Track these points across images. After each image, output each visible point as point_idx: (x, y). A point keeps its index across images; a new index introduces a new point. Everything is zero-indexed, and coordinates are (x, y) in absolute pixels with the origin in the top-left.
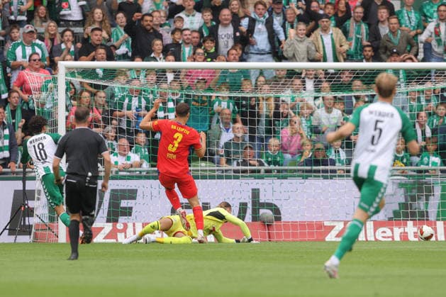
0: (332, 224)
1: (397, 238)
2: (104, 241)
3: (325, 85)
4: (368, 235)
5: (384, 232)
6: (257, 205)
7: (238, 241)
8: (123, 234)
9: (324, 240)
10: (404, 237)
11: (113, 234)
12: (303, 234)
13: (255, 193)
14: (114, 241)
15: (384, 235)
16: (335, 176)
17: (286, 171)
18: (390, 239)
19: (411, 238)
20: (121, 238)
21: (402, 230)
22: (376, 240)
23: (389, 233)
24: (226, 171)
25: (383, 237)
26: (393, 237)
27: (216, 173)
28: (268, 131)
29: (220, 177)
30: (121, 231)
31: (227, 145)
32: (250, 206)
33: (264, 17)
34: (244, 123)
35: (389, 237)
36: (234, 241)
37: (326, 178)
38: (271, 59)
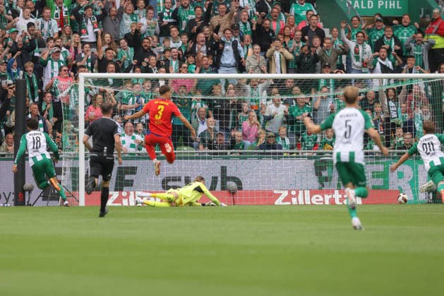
0: (280, 192)
1: (327, 202)
2: (112, 205)
3: (275, 90)
4: (306, 200)
5: (317, 198)
6: (225, 178)
7: (203, 205)
8: (127, 200)
9: (274, 204)
10: (332, 201)
11: (119, 200)
12: (258, 200)
13: (224, 170)
14: (120, 205)
15: (318, 200)
16: (282, 157)
17: (246, 153)
18: (322, 203)
19: (337, 202)
20: (125, 202)
21: (330, 196)
22: (312, 204)
23: (321, 199)
24: (202, 153)
25: (317, 202)
26: (324, 202)
27: (195, 155)
28: (234, 124)
29: (198, 158)
30: (125, 198)
31: (203, 134)
32: (219, 179)
33: (231, 40)
34: (216, 118)
35: (321, 202)
36: (200, 204)
37: (275, 158)
38: (235, 71)
